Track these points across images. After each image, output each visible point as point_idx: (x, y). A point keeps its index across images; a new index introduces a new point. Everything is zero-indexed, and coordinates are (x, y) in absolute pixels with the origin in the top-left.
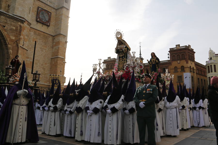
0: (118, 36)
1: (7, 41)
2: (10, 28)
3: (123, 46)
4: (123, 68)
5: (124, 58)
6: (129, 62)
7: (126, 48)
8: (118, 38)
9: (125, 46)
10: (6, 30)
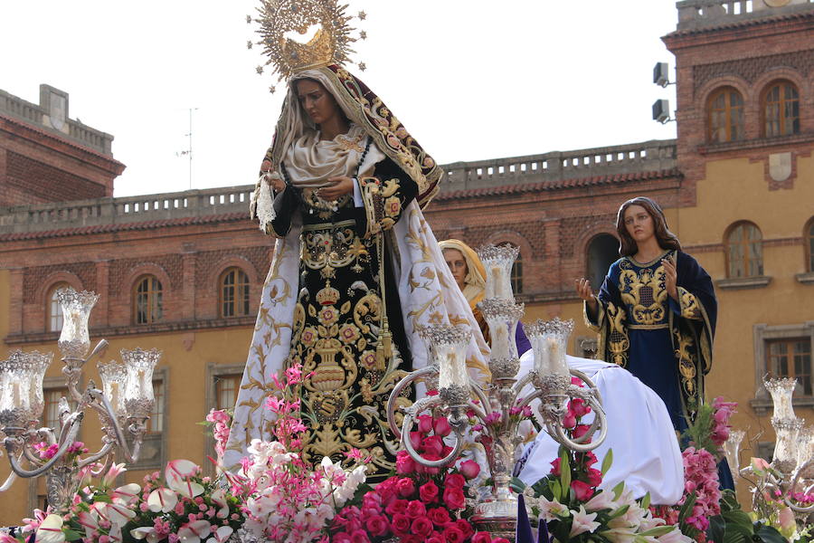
0: (292, 35)
3: (353, 157)
4: (348, 402)
5: (360, 293)
6: (454, 372)
7: (393, 185)
8: (285, 56)
9: (374, 157)
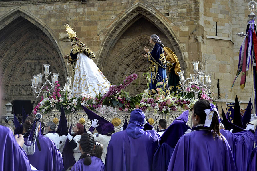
1: (175, 39)
2: (177, 14)
10: (170, 20)
